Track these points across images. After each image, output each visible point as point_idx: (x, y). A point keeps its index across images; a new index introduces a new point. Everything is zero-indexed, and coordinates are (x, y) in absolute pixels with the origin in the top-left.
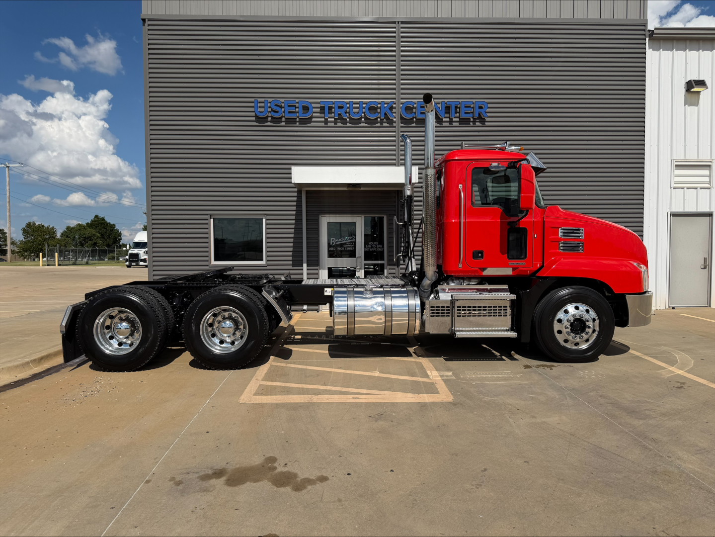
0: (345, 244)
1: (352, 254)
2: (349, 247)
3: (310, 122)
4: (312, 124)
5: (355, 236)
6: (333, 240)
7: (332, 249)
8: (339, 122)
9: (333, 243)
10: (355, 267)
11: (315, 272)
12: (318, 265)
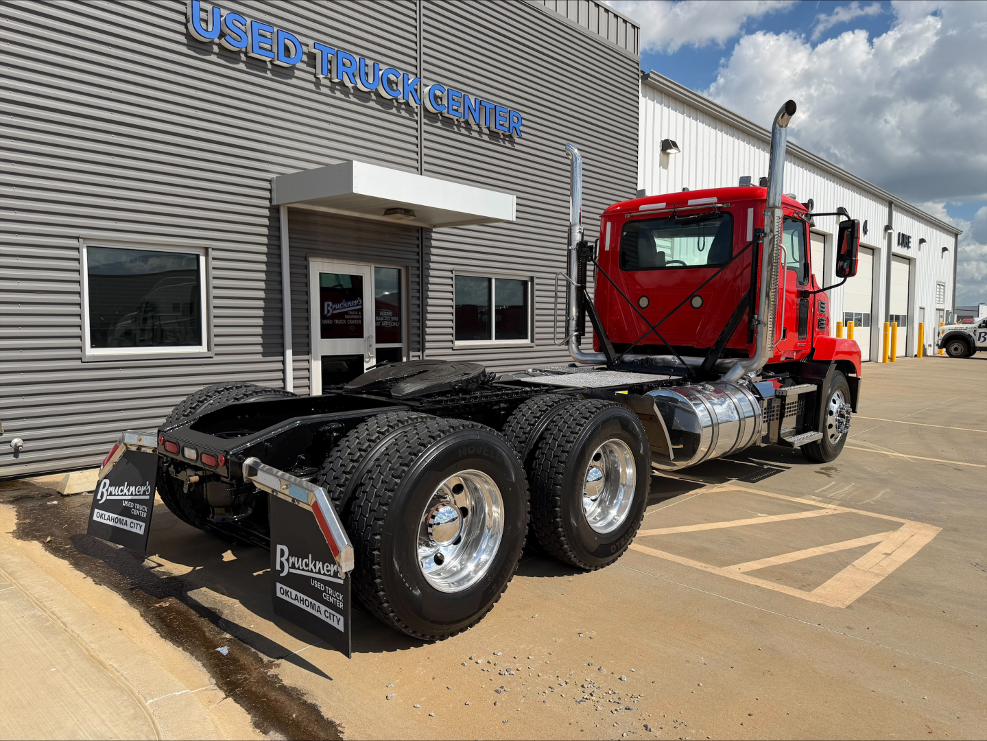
0: (346, 313)
1: (357, 332)
2: (353, 319)
3: (292, 76)
4: (293, 81)
5: (362, 299)
6: (328, 305)
7: (327, 322)
8: (338, 90)
9: (328, 311)
10: (363, 355)
11: (305, 364)
12: (308, 353)
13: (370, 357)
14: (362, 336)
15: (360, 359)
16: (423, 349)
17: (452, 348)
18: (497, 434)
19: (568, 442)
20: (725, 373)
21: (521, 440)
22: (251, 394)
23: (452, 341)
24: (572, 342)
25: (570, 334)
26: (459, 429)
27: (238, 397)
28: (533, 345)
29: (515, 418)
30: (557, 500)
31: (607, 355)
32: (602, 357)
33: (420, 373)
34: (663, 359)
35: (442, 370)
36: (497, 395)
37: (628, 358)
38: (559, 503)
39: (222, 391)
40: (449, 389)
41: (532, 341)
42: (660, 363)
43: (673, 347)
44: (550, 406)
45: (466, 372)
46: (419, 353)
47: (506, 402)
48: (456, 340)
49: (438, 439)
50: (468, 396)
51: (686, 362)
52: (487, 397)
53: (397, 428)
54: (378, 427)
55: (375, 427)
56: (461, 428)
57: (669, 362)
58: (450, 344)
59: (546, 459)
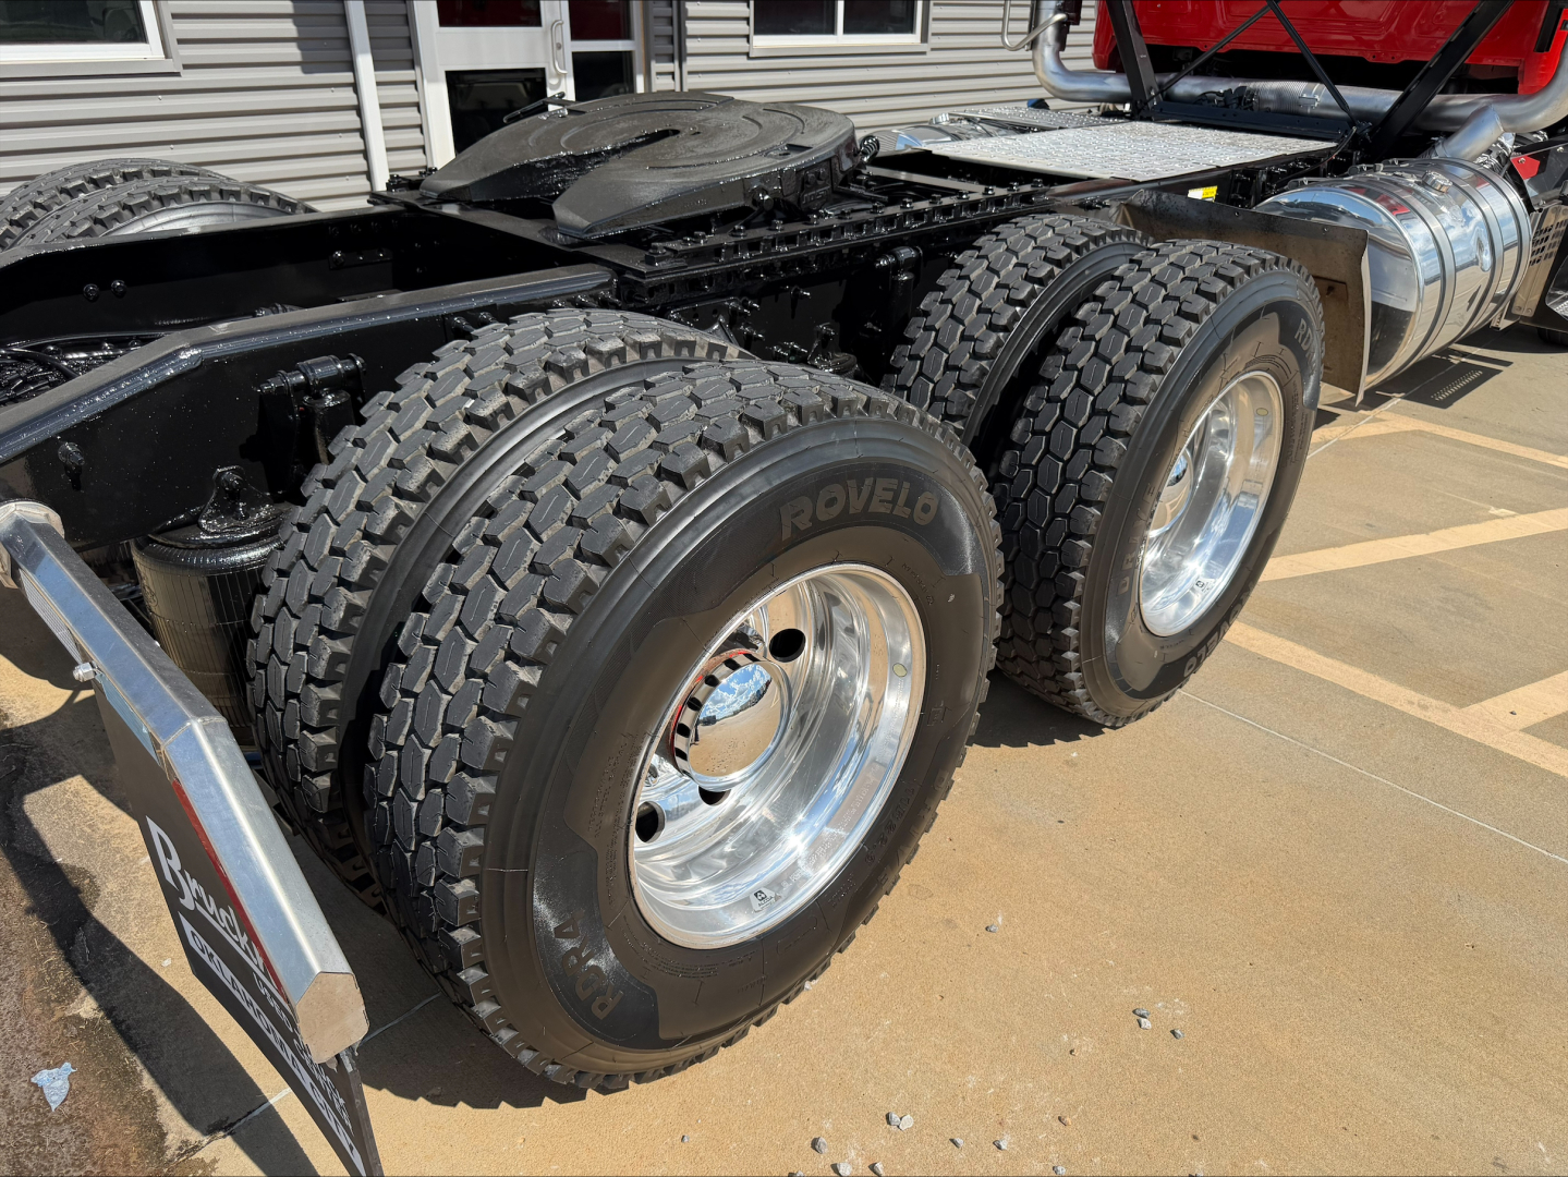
10: (543, 70)
11: (407, 93)
12: (413, 63)
13: (559, 76)
14: (538, 23)
15: (533, 82)
16: (680, 55)
17: (747, 54)
18: (922, 421)
19: (1127, 400)
20: (1448, 135)
21: (965, 379)
22: (144, 206)
23: (747, 37)
24: (1045, 40)
25: (1043, 20)
26: (783, 427)
27: (103, 215)
28: (924, 47)
29: (943, 302)
30: (1074, 581)
31: (1135, 81)
32: (1116, 84)
33: (653, 138)
34: (1279, 93)
35: (719, 129)
36: (890, 220)
37: (1188, 87)
38: (1079, 589)
39: (80, 189)
40: (740, 203)
41: (924, 39)
42: (1268, 101)
43: (1321, 58)
44: (1059, 263)
45: (798, 141)
46: (673, 67)
47: (913, 240)
48: (757, 32)
49: (700, 482)
50: (800, 228)
51: (1351, 104)
52: (858, 227)
53: (542, 398)
54: (469, 394)
55: (459, 390)
56: (792, 420)
57: (1297, 101)
58: (741, 45)
59: (1047, 451)
